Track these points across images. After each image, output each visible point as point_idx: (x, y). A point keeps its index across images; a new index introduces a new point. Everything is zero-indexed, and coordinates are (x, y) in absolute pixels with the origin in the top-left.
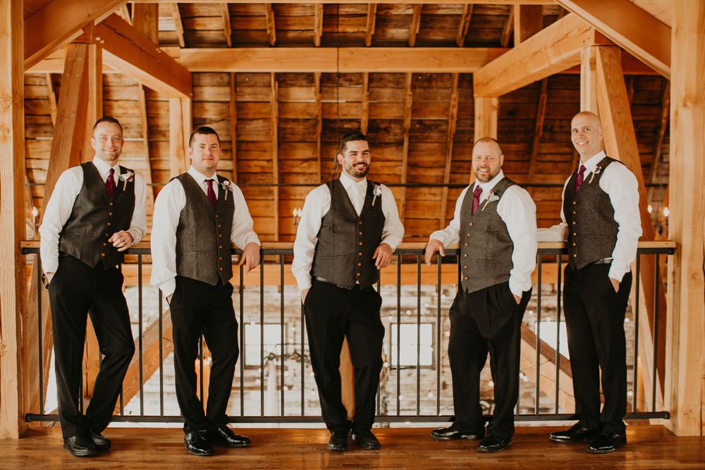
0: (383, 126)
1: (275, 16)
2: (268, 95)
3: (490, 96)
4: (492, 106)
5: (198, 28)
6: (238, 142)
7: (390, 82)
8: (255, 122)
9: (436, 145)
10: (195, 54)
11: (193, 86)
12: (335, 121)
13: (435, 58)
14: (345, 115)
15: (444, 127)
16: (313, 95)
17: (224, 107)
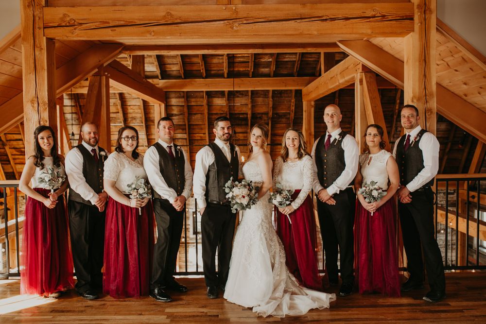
0: (258, 116)
1: (205, 63)
2: (202, 102)
3: (310, 101)
4: (312, 106)
5: (167, 70)
6: (189, 125)
7: (261, 94)
8: (197, 115)
9: (285, 125)
10: (166, 82)
11: (166, 98)
12: (236, 114)
13: (283, 82)
14: (240, 111)
15: (288, 116)
16: (224, 102)
17: (181, 108)
